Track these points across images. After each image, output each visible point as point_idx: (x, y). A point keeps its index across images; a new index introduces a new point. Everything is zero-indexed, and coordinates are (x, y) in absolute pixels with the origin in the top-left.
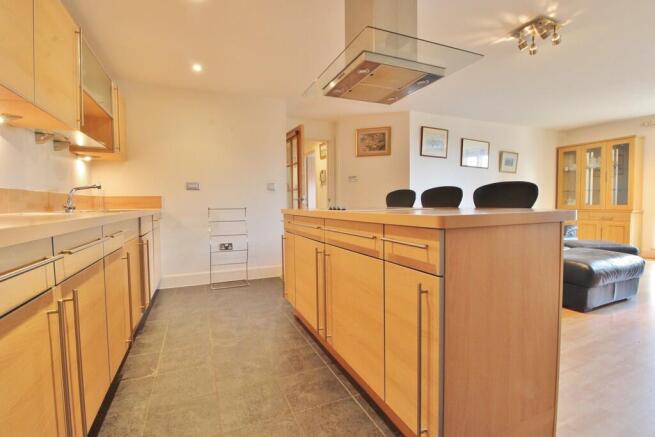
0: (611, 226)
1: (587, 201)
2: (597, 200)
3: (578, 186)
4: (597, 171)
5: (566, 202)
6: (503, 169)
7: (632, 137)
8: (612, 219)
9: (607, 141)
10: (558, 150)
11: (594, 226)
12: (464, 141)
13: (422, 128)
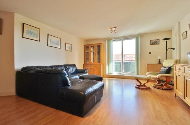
0: (97, 69)
1: (91, 62)
2: (94, 62)
3: (89, 57)
4: (94, 53)
5: (87, 62)
6: (66, 49)
7: (101, 43)
8: (97, 67)
9: (96, 44)
10: (84, 45)
11: (93, 69)
12: (49, 36)
13: (23, 24)
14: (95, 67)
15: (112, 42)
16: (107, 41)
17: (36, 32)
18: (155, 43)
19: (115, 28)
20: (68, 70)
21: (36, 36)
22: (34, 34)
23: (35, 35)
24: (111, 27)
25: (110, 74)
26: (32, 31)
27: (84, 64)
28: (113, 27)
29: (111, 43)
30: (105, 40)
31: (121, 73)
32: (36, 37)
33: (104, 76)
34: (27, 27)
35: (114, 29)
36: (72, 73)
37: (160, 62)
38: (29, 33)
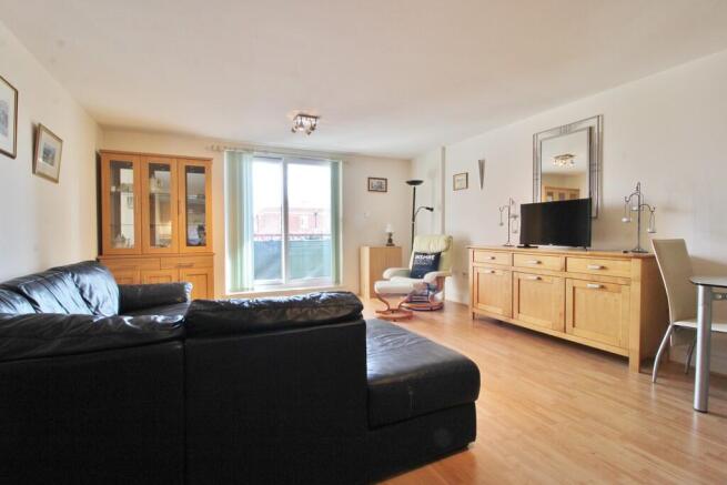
0: (191, 275)
8: (190, 266)
9: (178, 158)
11: (170, 276)
14: (180, 266)
15: (251, 160)
16: (226, 152)
18: (379, 186)
19: (316, 118)
29: (245, 164)
31: (282, 280)
35: (310, 120)
37: (390, 241)
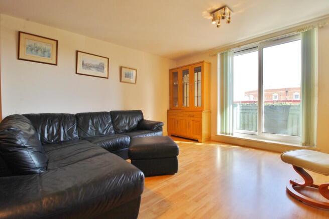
0: (193, 121)
3: (179, 94)
5: (175, 105)
6: (122, 80)
7: (202, 62)
8: (193, 116)
9: (192, 65)
10: (170, 70)
11: (186, 120)
12: (79, 53)
13: (19, 32)
14: (190, 116)
16: (219, 55)
17: (48, 48)
20: (119, 123)
21: (49, 54)
22: (45, 51)
23: (46, 54)
24: (210, 9)
25: (226, 134)
26: (39, 45)
27: (169, 109)
28: (217, 8)
29: (230, 59)
30: (212, 53)
31: (257, 133)
32: (49, 57)
33: (212, 139)
34: (27, 39)
36: (127, 128)
38: (32, 50)
